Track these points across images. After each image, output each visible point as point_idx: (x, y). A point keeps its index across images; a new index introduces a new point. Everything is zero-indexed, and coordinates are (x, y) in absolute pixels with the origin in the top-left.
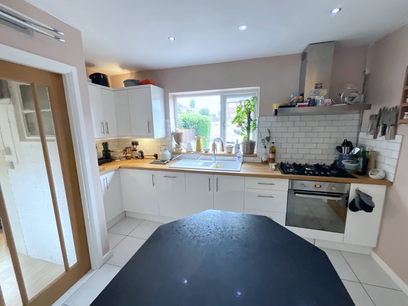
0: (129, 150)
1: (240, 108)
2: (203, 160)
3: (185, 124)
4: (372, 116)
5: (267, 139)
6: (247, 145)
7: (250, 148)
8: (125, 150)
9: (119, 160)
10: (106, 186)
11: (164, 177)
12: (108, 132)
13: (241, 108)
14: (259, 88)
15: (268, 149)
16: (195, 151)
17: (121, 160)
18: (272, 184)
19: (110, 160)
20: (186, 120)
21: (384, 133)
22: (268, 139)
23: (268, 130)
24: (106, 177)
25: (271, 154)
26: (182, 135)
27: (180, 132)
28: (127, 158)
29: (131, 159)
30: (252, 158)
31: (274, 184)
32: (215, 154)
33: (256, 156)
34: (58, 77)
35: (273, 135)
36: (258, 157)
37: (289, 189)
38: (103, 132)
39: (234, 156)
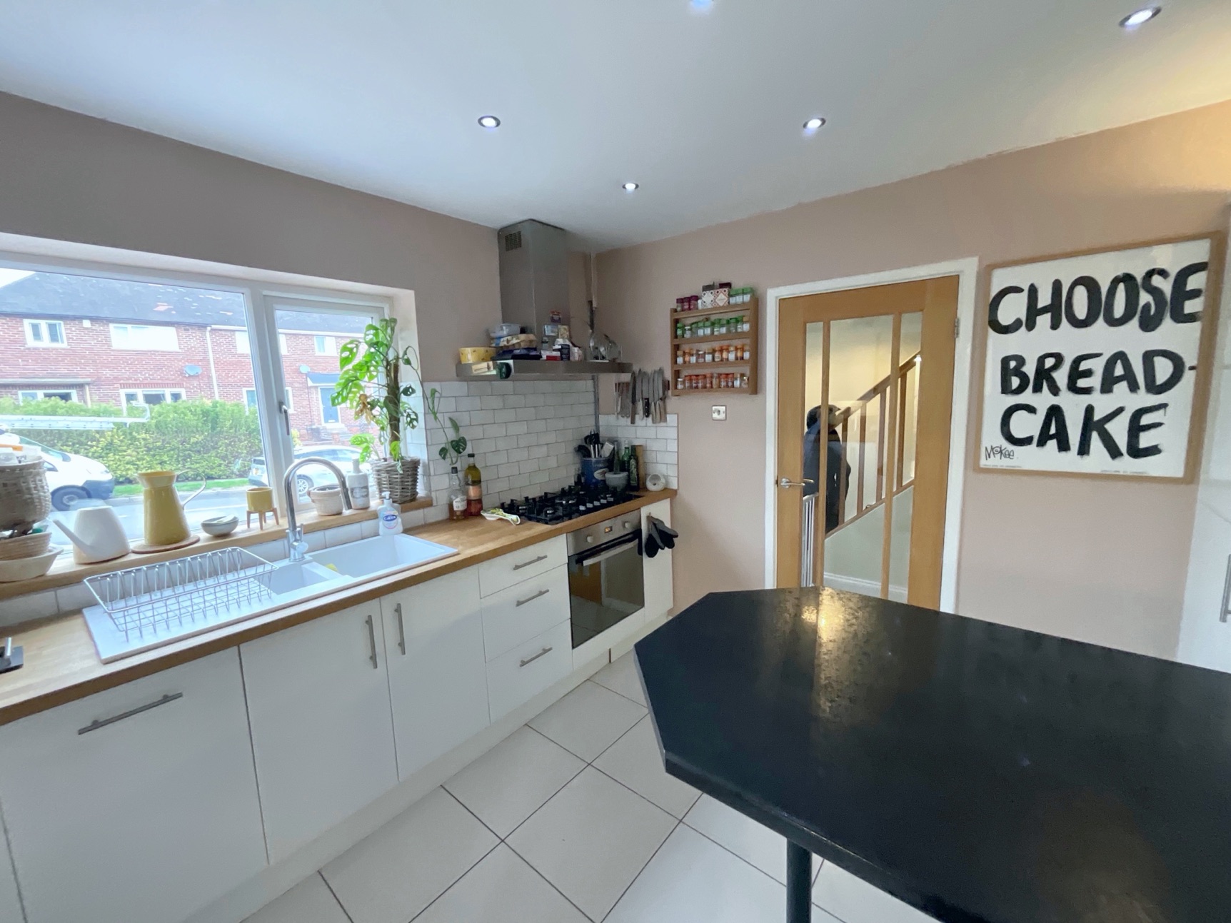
1: (348, 349)
4: (619, 384)
5: (454, 448)
13: (355, 350)
15: (462, 476)
18: (540, 559)
21: (647, 413)
22: (458, 445)
23: (451, 419)
25: (470, 487)
30: (416, 513)
33: (428, 503)
35: (465, 433)
36: (435, 504)
37: (569, 557)
39: (375, 516)
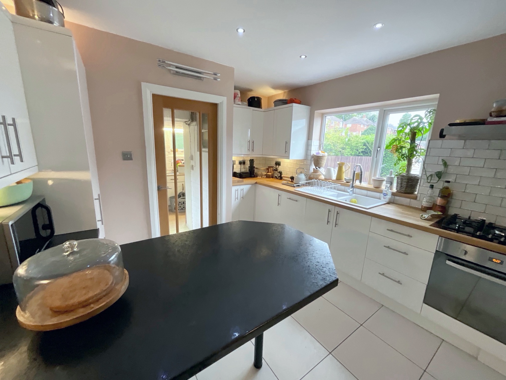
0: (271, 170)
1: (403, 127)
2: (338, 190)
3: (366, 149)
5: (437, 175)
6: (402, 180)
7: (407, 185)
8: (268, 169)
9: (261, 177)
10: (242, 196)
11: (288, 198)
12: (253, 150)
13: (405, 127)
14: (437, 95)
15: (437, 192)
16: (334, 179)
17: (262, 177)
18: (409, 236)
19: (253, 176)
20: (368, 143)
22: (439, 175)
23: (443, 160)
24: (243, 189)
25: (439, 198)
26: (321, 158)
27: (321, 155)
28: (268, 177)
29: (270, 178)
30: (408, 200)
31: (411, 237)
32: (354, 185)
33: (415, 198)
34: (215, 106)
35: (451, 170)
36: (418, 199)
37: (436, 251)
38: (248, 149)
39: (381, 192)
